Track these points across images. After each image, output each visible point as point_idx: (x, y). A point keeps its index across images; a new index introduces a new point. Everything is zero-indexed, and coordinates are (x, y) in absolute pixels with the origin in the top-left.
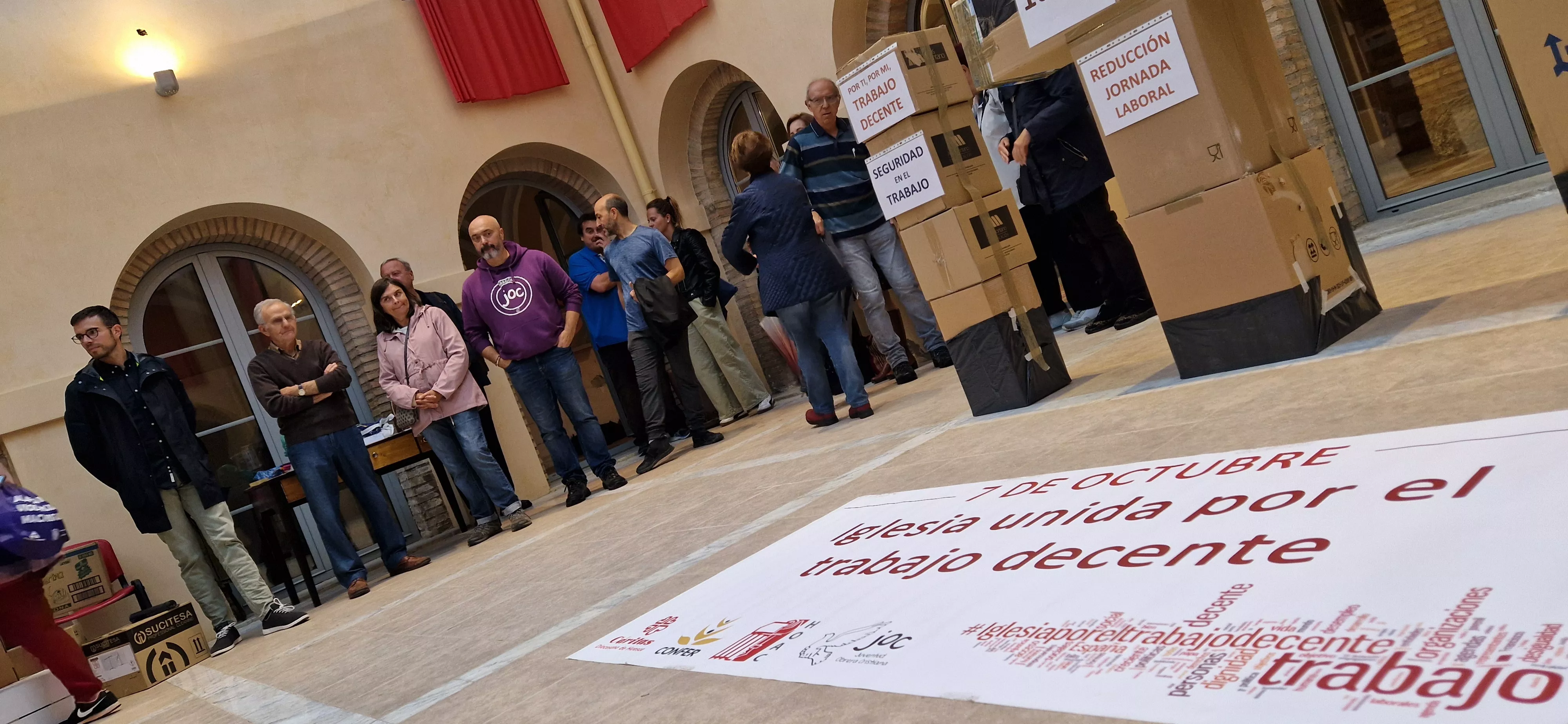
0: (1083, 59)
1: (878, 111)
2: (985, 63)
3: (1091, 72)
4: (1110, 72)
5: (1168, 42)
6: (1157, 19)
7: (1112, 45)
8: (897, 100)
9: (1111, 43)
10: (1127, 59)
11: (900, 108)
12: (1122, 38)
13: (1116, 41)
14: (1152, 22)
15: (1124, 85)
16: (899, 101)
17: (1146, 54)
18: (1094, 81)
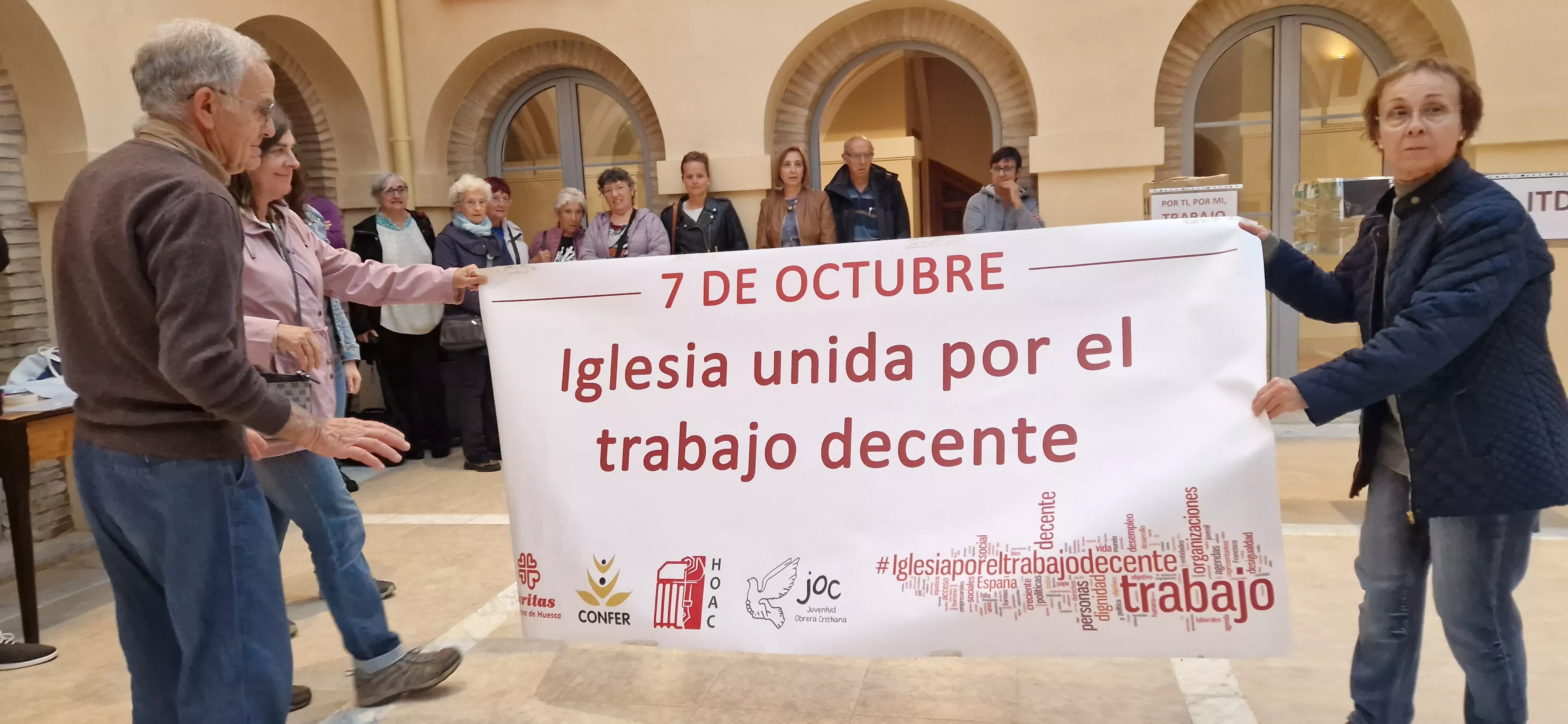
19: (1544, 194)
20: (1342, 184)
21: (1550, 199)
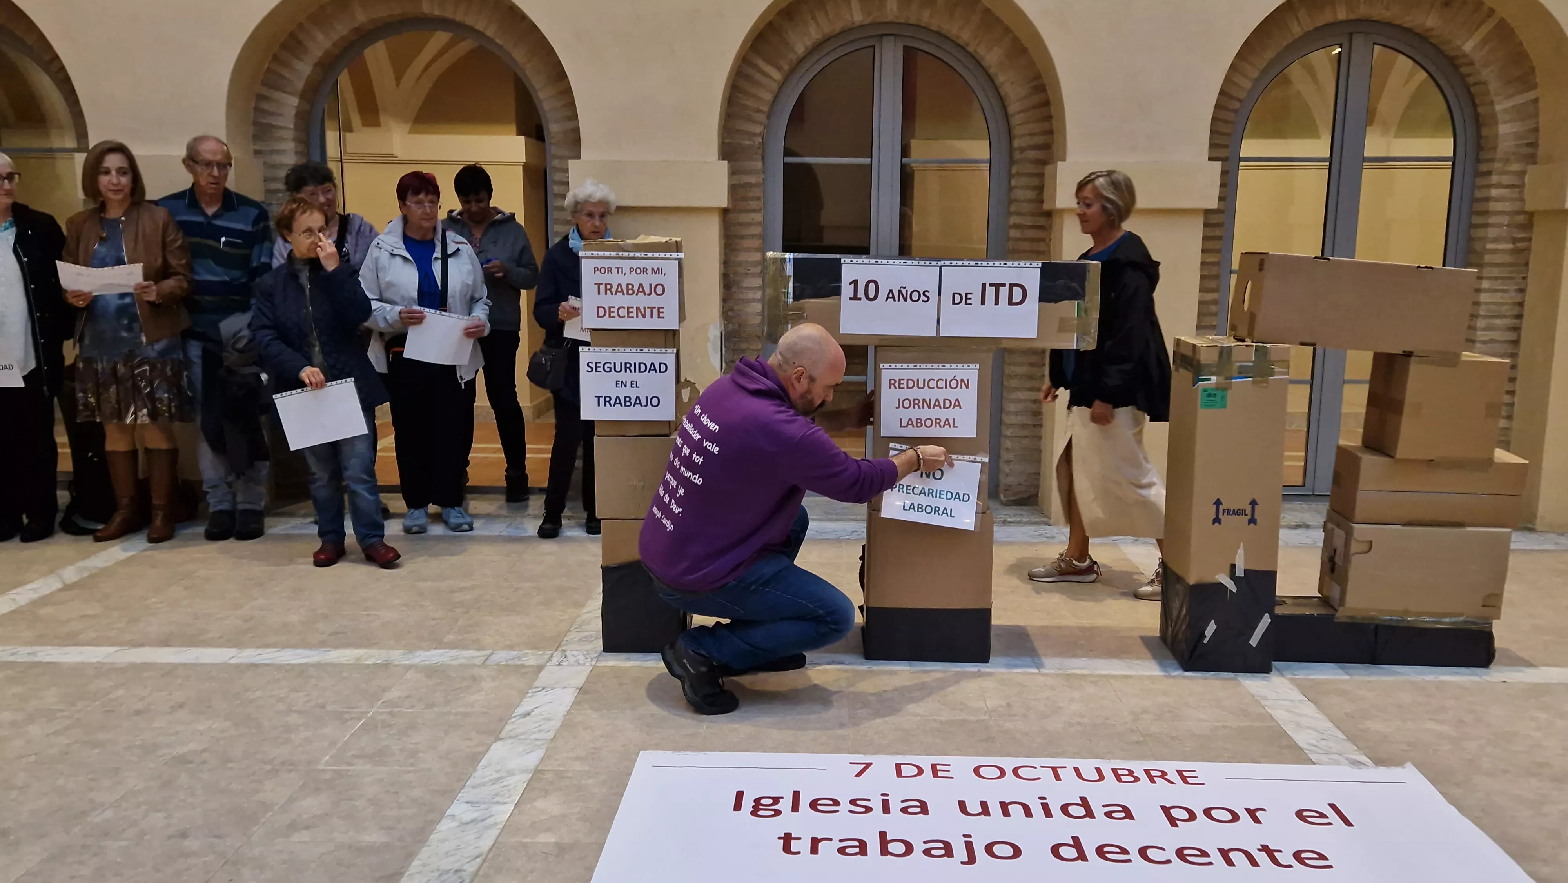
0: (887, 366)
1: (628, 308)
2: (787, 323)
3: (890, 380)
4: (908, 388)
5: (967, 387)
6: (966, 366)
7: (918, 367)
8: (659, 308)
9: (918, 365)
10: (927, 384)
11: (659, 317)
12: (929, 366)
13: (923, 366)
14: (960, 366)
15: (915, 403)
16: (661, 310)
17: (946, 388)
18: (890, 388)
19: (997, 286)
20: (792, 260)
21: (1004, 292)
